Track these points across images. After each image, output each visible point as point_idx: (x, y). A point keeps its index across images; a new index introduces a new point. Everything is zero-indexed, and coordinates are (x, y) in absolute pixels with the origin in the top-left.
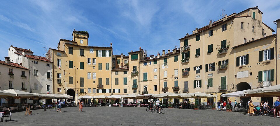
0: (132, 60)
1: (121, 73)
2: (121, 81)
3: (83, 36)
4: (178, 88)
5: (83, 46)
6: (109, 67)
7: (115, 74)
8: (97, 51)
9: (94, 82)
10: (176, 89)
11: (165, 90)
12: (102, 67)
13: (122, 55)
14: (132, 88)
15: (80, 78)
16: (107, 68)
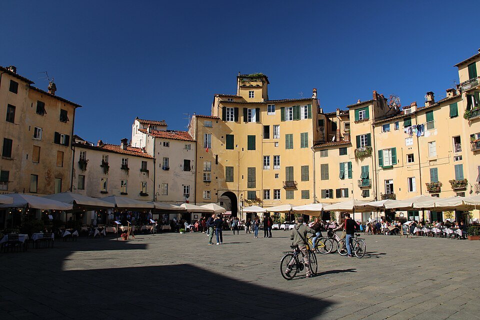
0: (356, 122)
1: (334, 153)
2: (334, 171)
3: (254, 84)
4: (464, 183)
5: (254, 103)
6: (307, 141)
7: (322, 156)
8: (282, 109)
9: (277, 176)
10: (460, 186)
11: (435, 189)
12: (292, 143)
13: (338, 112)
14: (359, 186)
15: (248, 168)
16: (304, 144)
